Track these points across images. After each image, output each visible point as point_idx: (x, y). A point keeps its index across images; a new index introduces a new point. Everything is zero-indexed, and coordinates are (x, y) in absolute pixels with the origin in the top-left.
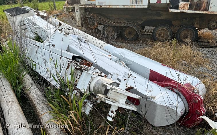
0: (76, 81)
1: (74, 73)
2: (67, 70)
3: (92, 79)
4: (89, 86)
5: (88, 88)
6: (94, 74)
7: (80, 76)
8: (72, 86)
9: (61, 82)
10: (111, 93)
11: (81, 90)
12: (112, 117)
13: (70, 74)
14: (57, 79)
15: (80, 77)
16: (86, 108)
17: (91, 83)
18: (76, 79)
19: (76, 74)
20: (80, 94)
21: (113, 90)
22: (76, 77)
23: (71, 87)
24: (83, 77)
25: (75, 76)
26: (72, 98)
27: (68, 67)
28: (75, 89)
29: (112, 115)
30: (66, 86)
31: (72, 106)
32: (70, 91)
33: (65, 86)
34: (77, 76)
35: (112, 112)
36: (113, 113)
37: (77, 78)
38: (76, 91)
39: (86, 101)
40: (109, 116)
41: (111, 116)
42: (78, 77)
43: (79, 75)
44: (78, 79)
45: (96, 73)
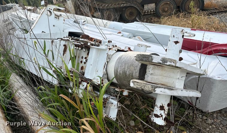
0: (82, 68)
1: (76, 57)
2: (64, 55)
3: (109, 58)
4: (105, 70)
5: (105, 74)
6: (110, 49)
7: (86, 58)
8: (76, 77)
9: (58, 75)
10: (152, 74)
11: (94, 80)
12: (164, 117)
13: (70, 59)
14: (51, 72)
15: (86, 61)
16: (108, 110)
17: (108, 65)
18: (81, 65)
19: (79, 57)
20: (92, 88)
21: (168, 63)
22: (80, 63)
23: (75, 79)
24: (93, 58)
25: (78, 60)
26: (81, 96)
27: (65, 51)
28: (82, 81)
29: (163, 114)
30: (67, 79)
31: (83, 109)
32: (75, 85)
33: (65, 80)
34: (82, 60)
35: (162, 108)
36: (164, 110)
37: (83, 63)
38: (85, 84)
39: (105, 96)
40: (157, 116)
41: (162, 116)
42: (84, 60)
43: (84, 58)
44: (85, 63)
45: (114, 47)
